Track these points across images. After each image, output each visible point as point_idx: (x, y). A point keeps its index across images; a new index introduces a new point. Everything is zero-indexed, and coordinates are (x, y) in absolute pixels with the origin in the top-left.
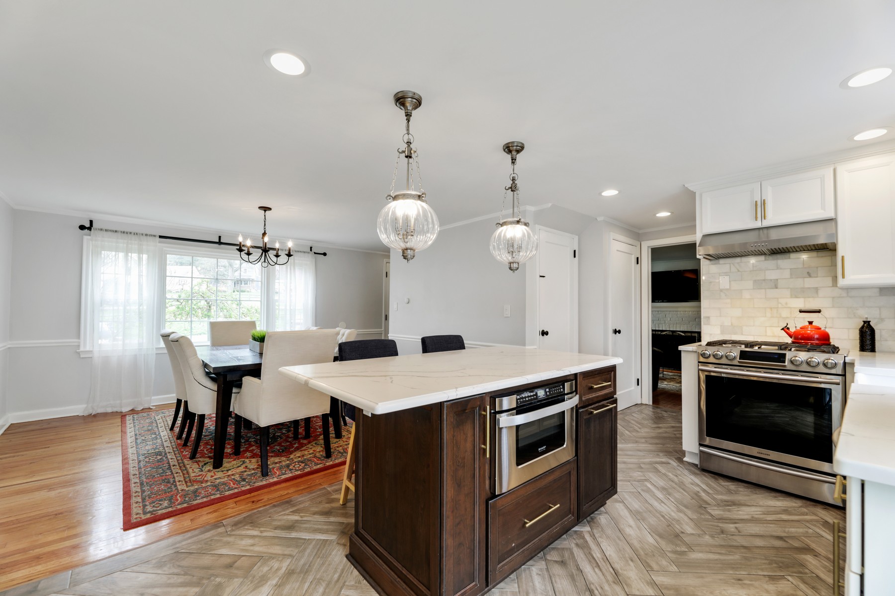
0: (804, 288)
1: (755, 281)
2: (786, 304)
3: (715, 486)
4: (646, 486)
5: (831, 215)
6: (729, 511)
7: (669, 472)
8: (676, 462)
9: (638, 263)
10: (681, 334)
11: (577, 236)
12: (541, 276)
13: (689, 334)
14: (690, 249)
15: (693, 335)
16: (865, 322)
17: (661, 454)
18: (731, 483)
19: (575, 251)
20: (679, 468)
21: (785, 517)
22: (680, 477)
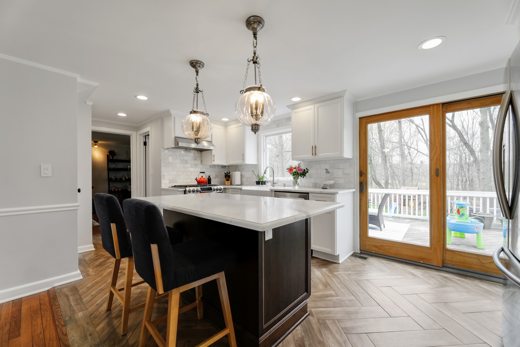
0: (194, 164)
1: (181, 160)
2: (194, 170)
16: (209, 176)
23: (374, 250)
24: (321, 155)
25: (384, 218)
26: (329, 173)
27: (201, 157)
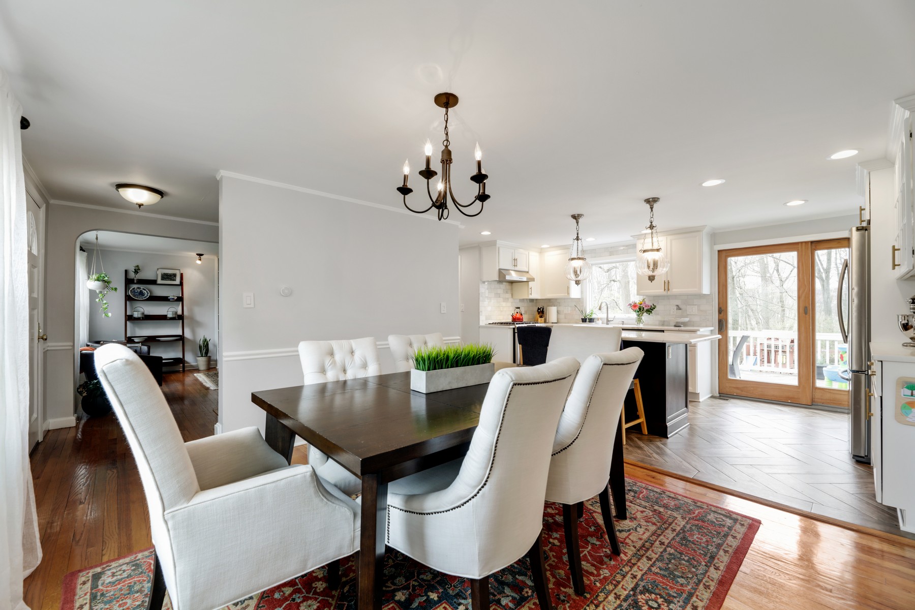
0: (506, 298)
1: (495, 294)
23: (736, 392)
24: (675, 290)
25: (741, 372)
26: (680, 309)
27: (512, 289)
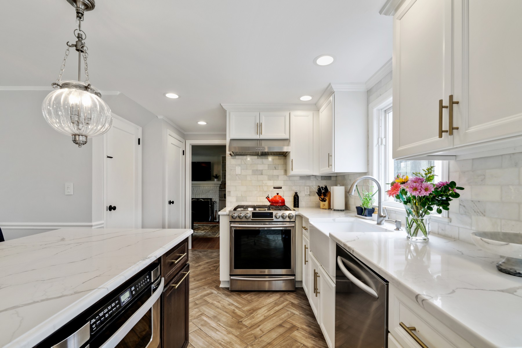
0: (273, 175)
1: (253, 171)
2: (266, 184)
3: (241, 301)
4: (203, 320)
5: (286, 136)
6: (253, 317)
7: (214, 300)
8: (216, 290)
9: (184, 154)
10: (202, 200)
11: (141, 128)
12: (108, 157)
13: (206, 200)
14: (223, 148)
15: (208, 200)
16: (295, 193)
17: (206, 287)
18: (247, 295)
19: (139, 139)
20: (219, 294)
21: (277, 308)
22: (221, 302)
27: (285, 164)
